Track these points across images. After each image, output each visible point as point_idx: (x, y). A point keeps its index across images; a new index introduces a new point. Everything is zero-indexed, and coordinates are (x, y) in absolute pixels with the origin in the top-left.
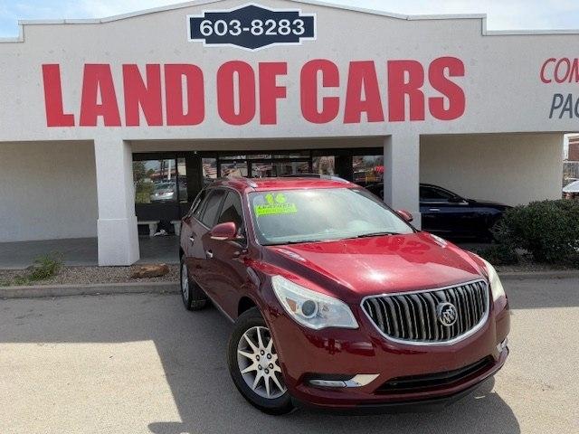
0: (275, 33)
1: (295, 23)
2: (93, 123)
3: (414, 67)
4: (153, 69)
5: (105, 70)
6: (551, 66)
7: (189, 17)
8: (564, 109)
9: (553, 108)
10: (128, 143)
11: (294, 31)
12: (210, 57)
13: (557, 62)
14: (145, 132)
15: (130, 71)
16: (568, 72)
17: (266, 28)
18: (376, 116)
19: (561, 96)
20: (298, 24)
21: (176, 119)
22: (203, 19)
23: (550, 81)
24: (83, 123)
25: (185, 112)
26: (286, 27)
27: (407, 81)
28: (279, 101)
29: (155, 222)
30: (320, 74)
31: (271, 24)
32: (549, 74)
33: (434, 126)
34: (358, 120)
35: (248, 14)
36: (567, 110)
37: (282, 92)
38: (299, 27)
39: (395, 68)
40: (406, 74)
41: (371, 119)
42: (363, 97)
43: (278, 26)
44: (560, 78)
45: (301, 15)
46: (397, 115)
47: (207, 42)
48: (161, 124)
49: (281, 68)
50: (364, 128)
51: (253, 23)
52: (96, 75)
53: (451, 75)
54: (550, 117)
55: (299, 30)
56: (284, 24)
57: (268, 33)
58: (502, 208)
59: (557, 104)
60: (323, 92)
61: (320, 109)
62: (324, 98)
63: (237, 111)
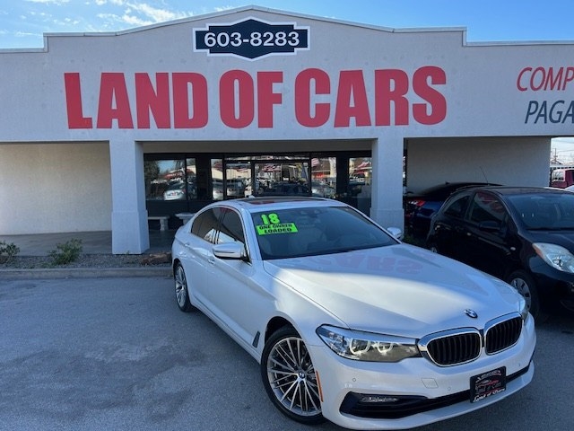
0: (272, 44)
1: (290, 35)
2: (109, 126)
3: (400, 76)
4: (162, 78)
5: (121, 75)
6: (528, 74)
7: (195, 30)
8: (539, 115)
9: (529, 114)
10: (140, 143)
11: (290, 42)
12: (213, 67)
13: (533, 71)
14: (154, 134)
15: (142, 79)
16: (544, 80)
17: (264, 39)
18: (363, 121)
19: (536, 103)
21: (182, 122)
22: (208, 32)
23: (526, 89)
24: (99, 126)
25: (191, 116)
26: (283, 38)
27: (392, 88)
28: (275, 107)
29: (165, 218)
30: (313, 82)
31: (268, 36)
32: (525, 83)
33: (417, 130)
34: (347, 124)
35: (248, 28)
36: (542, 116)
38: (294, 38)
39: (382, 76)
40: (392, 82)
41: (358, 124)
42: (352, 104)
43: (275, 38)
44: (536, 85)
45: (295, 28)
46: (383, 120)
47: (211, 53)
48: (169, 127)
49: (278, 77)
50: (353, 132)
51: (252, 35)
52: (112, 82)
53: (433, 83)
54: (526, 122)
55: (294, 41)
56: (281, 36)
57: (266, 44)
59: (531, 111)
60: (316, 99)
61: (313, 114)
62: (316, 105)
63: (237, 116)
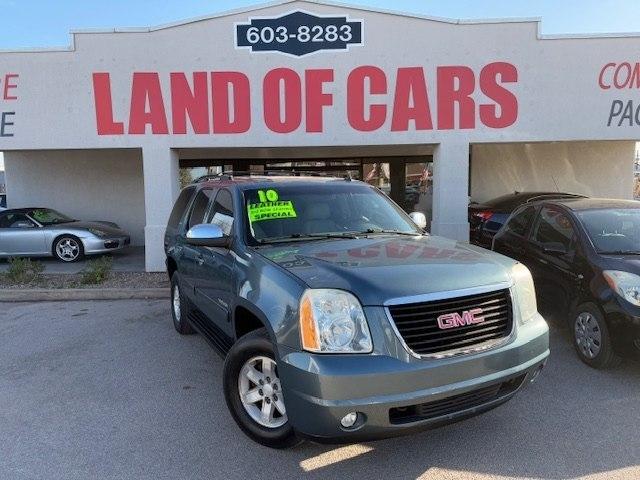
0: (322, 40)
1: (342, 28)
2: (142, 132)
3: (465, 73)
4: (200, 77)
5: (155, 76)
6: (611, 71)
7: (235, 24)
8: (624, 117)
9: (612, 115)
10: (175, 150)
11: (341, 37)
12: (257, 65)
13: (617, 66)
14: (192, 140)
15: (178, 79)
16: (629, 77)
17: (312, 34)
18: (424, 124)
19: (621, 103)
20: (346, 30)
21: (222, 127)
22: (250, 27)
23: (609, 87)
24: (130, 133)
25: (232, 119)
27: (457, 87)
28: (326, 109)
30: (367, 81)
31: (318, 31)
32: (608, 79)
33: (483, 134)
34: (405, 128)
35: (294, 21)
36: (627, 117)
37: (328, 100)
38: (346, 33)
39: (445, 74)
40: (457, 81)
41: (419, 127)
43: (325, 33)
44: (621, 82)
45: (348, 21)
46: (446, 122)
47: (254, 49)
48: (207, 132)
49: (328, 75)
50: (412, 136)
51: (300, 30)
52: (145, 83)
53: (502, 82)
54: (609, 125)
55: (346, 36)
56: (331, 30)
59: (616, 111)
60: (371, 99)
61: (367, 117)
62: (371, 106)
63: (283, 119)
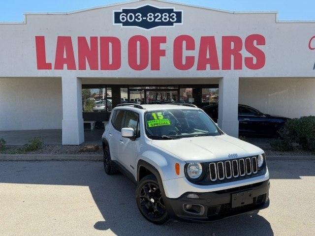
0: (160, 21)
1: (171, 15)
2: (62, 68)
3: (237, 40)
4: (94, 40)
5: (69, 38)
7: (114, 11)
10: (79, 79)
11: (171, 20)
12: (125, 33)
14: (89, 73)
15: (82, 40)
17: (155, 18)
18: (215, 67)
20: (173, 15)
21: (105, 67)
22: (122, 13)
24: (56, 68)
25: (111, 63)
26: (166, 17)
27: (232, 47)
28: (162, 58)
29: (94, 122)
30: (184, 43)
31: (158, 16)
33: (247, 72)
34: (204, 68)
37: (163, 53)
38: (173, 17)
39: (226, 40)
40: (232, 44)
41: (212, 68)
42: (208, 57)
43: (162, 17)
45: (174, 11)
46: (226, 66)
47: (123, 25)
48: (97, 69)
49: (163, 40)
50: (208, 73)
51: (148, 15)
52: (64, 42)
53: (257, 44)
55: (173, 19)
56: (165, 15)
57: (156, 20)
58: (285, 119)
60: (186, 53)
61: (184, 62)
62: (186, 57)
63: (138, 63)
